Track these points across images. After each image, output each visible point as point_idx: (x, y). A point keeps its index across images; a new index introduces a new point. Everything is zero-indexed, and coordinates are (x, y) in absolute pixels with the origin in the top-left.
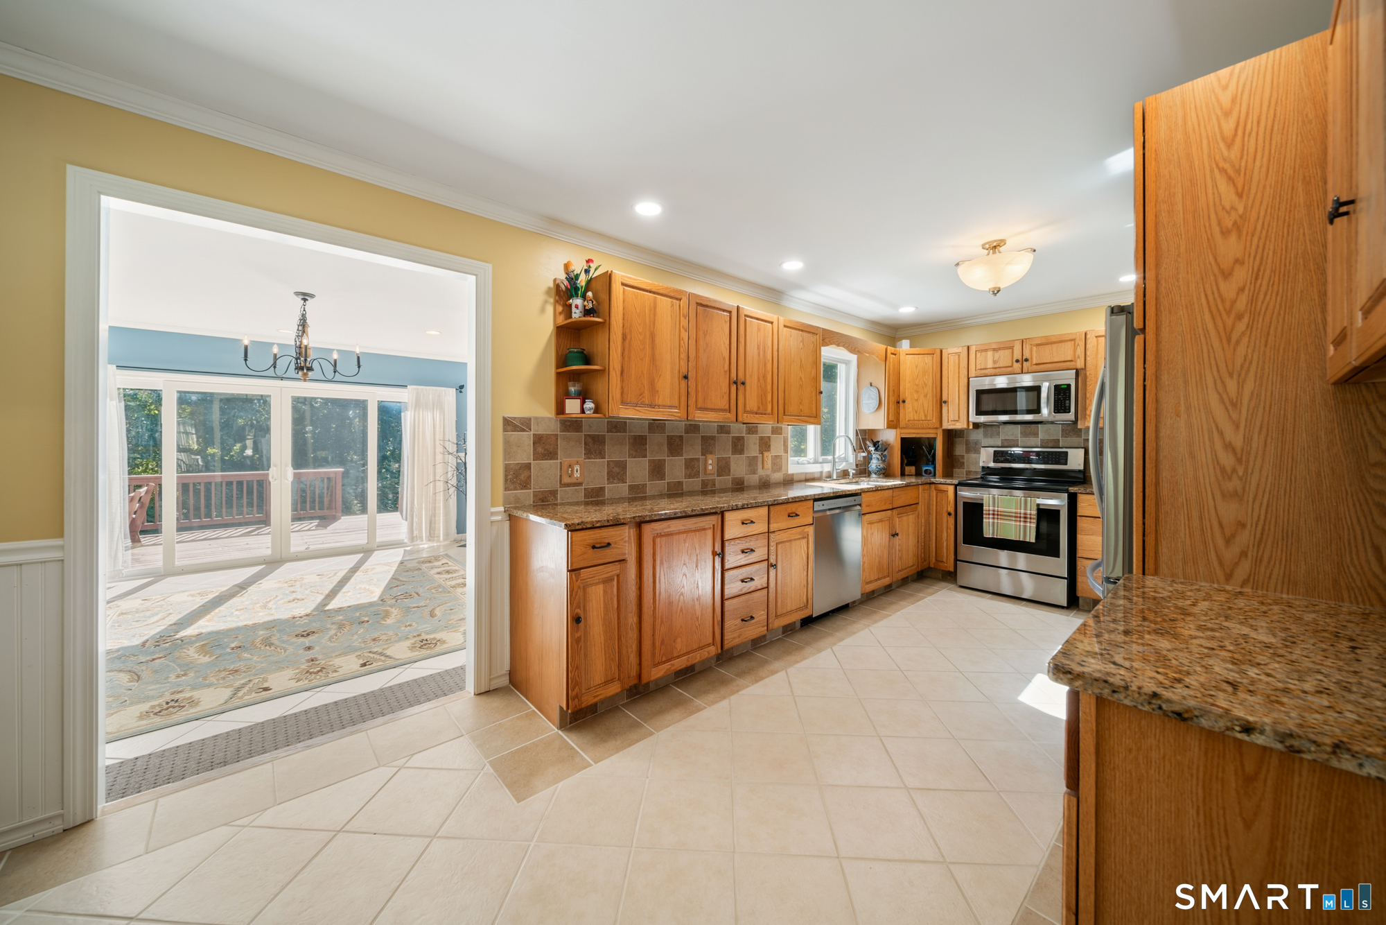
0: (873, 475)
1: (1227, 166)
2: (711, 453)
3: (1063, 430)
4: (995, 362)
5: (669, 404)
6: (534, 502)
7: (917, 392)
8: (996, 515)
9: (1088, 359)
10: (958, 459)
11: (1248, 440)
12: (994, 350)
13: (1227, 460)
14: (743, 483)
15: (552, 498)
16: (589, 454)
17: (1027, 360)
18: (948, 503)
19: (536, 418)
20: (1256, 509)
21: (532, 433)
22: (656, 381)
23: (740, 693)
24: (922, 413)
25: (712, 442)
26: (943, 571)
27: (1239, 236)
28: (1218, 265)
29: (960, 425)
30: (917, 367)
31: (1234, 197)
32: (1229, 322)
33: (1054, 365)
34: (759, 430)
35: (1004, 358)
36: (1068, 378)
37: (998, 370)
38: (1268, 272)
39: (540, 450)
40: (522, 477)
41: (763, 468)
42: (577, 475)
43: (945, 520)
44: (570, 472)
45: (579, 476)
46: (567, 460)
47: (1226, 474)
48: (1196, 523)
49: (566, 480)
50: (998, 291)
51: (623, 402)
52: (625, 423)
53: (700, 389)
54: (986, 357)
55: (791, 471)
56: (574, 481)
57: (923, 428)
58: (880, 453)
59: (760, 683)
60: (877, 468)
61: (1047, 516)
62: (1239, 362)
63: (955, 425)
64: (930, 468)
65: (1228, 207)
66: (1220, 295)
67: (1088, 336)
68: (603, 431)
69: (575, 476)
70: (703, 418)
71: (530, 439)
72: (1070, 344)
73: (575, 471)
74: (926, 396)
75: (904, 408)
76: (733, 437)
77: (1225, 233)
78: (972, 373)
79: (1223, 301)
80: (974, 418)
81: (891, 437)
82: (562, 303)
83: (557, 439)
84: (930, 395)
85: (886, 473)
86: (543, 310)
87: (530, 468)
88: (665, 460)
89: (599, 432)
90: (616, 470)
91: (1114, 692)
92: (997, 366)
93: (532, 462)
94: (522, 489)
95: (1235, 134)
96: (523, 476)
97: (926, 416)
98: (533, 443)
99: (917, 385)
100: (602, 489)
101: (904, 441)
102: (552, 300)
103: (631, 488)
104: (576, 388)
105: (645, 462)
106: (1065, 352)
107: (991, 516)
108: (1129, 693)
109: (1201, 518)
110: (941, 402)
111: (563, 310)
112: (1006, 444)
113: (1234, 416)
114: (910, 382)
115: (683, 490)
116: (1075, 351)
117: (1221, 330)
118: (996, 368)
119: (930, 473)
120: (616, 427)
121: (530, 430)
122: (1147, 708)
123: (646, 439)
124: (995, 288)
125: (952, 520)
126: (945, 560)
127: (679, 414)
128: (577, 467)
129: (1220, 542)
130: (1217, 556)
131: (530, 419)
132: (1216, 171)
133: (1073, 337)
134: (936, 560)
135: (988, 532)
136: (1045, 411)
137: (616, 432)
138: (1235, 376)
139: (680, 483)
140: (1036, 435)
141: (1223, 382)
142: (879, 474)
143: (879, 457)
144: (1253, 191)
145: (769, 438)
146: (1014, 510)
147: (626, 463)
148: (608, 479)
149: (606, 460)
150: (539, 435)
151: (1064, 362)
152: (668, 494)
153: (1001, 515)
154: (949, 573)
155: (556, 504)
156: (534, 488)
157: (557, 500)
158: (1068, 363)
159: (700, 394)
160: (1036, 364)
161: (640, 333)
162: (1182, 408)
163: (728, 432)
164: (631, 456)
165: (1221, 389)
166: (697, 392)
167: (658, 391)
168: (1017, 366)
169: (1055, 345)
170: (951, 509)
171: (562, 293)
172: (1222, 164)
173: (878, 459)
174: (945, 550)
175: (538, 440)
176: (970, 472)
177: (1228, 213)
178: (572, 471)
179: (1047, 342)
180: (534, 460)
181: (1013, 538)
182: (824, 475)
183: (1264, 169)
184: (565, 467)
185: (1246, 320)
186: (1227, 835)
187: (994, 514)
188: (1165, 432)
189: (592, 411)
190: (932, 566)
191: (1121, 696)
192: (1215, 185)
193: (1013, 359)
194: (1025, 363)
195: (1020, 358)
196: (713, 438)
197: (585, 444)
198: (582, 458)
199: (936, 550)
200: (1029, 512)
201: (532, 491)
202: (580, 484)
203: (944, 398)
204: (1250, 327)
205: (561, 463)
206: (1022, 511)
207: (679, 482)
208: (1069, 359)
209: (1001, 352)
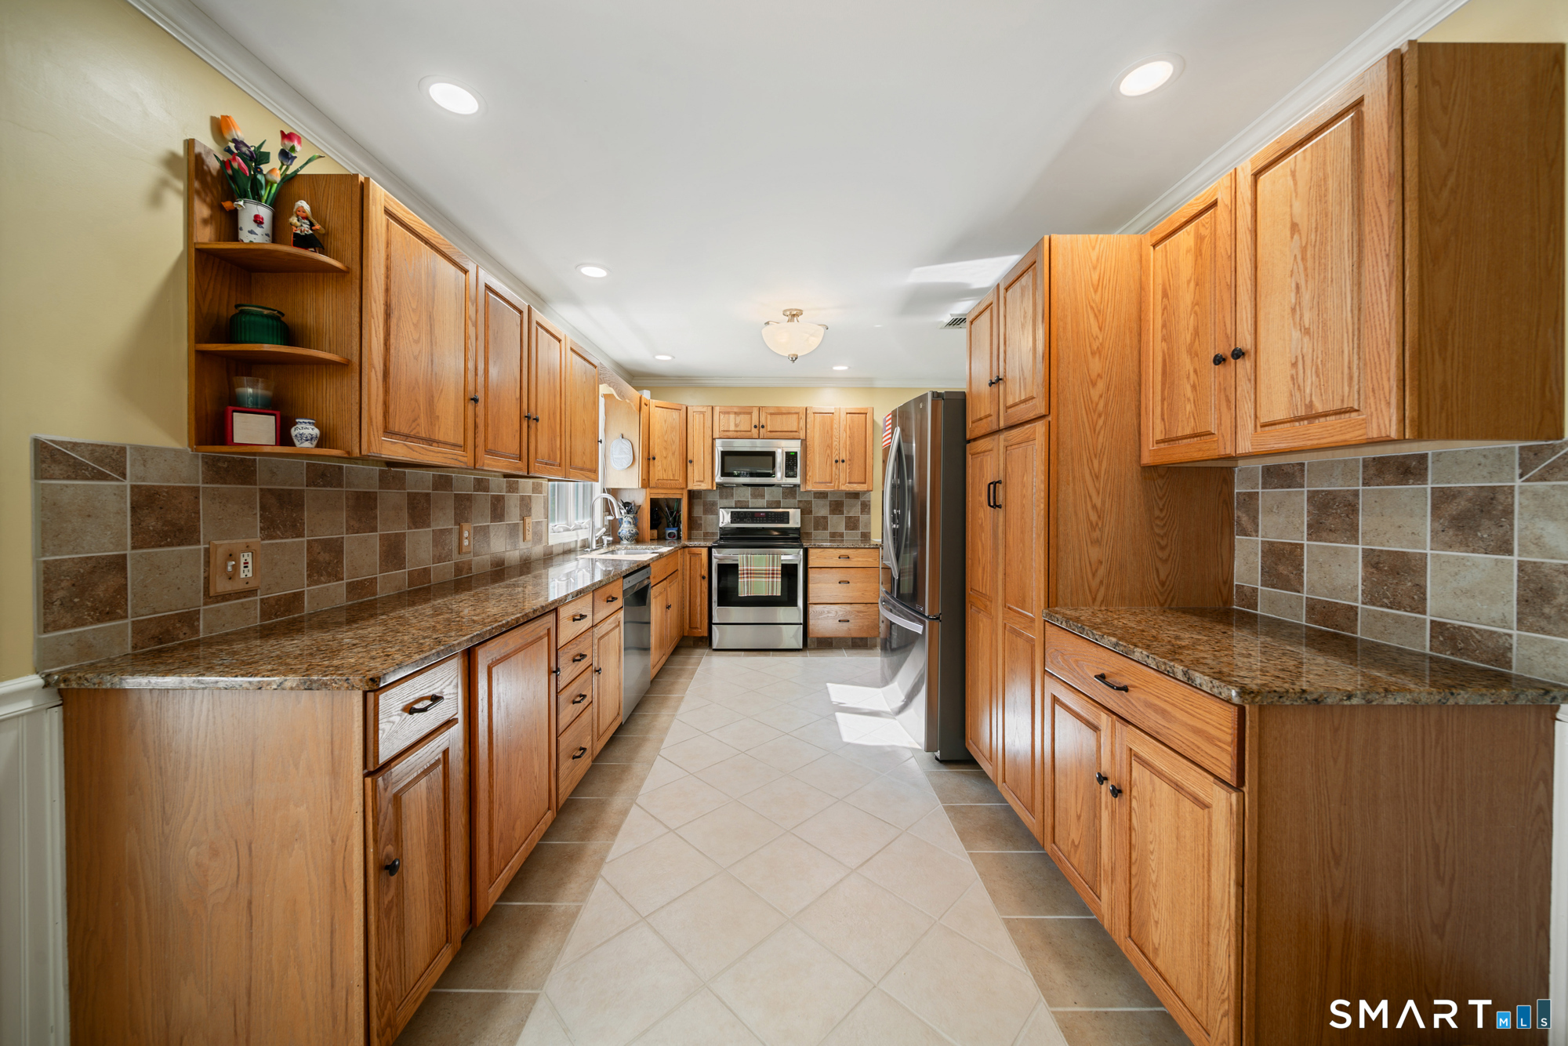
0: (625, 542)
1: (1094, 305)
2: (467, 521)
3: (783, 492)
4: (736, 425)
5: (452, 441)
6: (134, 647)
7: (666, 449)
8: (750, 573)
9: (808, 431)
10: (696, 521)
11: (1103, 503)
12: (736, 413)
13: (1094, 517)
14: (503, 564)
15: (185, 629)
16: (270, 528)
17: (763, 427)
18: (701, 566)
19: (139, 449)
20: (1107, 551)
21: (128, 483)
22: (436, 400)
23: (607, 860)
24: (670, 473)
25: (468, 504)
26: (694, 637)
27: (1100, 358)
28: (1089, 376)
29: (704, 486)
30: (665, 421)
31: (1097, 329)
32: (1095, 418)
33: (784, 433)
34: (520, 488)
35: (744, 423)
36: (794, 446)
37: (739, 433)
38: (1113, 387)
39: (151, 523)
40: (100, 591)
41: (524, 540)
42: (246, 573)
43: (698, 584)
44: (230, 569)
45: (250, 575)
46: (223, 544)
47: (1093, 527)
48: (1077, 564)
49: (221, 586)
50: (796, 358)
51: (387, 431)
52: (341, 468)
53: (490, 422)
54: (729, 419)
55: (551, 543)
56: (238, 586)
57: (671, 489)
58: (632, 516)
59: (620, 834)
60: (630, 533)
61: (789, 571)
62: (1099, 447)
63: (700, 485)
64: (674, 531)
65: (1095, 336)
66: (1091, 398)
67: (808, 412)
68: (299, 483)
69: (243, 576)
70: (493, 466)
71: (123, 497)
72: (795, 416)
73: (242, 565)
74: (673, 454)
75: (654, 465)
76: (493, 496)
77: (1093, 354)
78: (716, 435)
79: (1092, 402)
80: (718, 479)
81: (641, 498)
82: (208, 199)
83: (197, 498)
84: (677, 453)
85: (637, 539)
86: (156, 199)
87: (124, 568)
88: (404, 534)
89: (291, 485)
90: (324, 557)
91: (1280, 697)
92: (738, 429)
93: (129, 552)
94: (99, 621)
95: (1098, 285)
96: (102, 588)
97: (673, 475)
98: (133, 508)
99: (666, 441)
100: (298, 597)
101: (654, 503)
102: (180, 185)
103: (352, 588)
104: (260, 392)
105: (374, 539)
106: (791, 423)
107: (745, 576)
108: (1289, 695)
109: (1080, 560)
110: (687, 462)
111: (211, 217)
112: (739, 505)
113: (1097, 485)
114: (659, 438)
115: (430, 582)
116: (799, 423)
117: (1091, 423)
118: (737, 431)
119: (674, 536)
120: (323, 475)
121: (124, 476)
122: (1299, 702)
123: (376, 499)
124: (794, 355)
125: (705, 583)
126: (699, 626)
127: (466, 459)
128: (247, 557)
129: (1090, 576)
130: (1089, 586)
131: (122, 450)
132: (1089, 307)
133: (798, 411)
134: (690, 627)
135: (743, 592)
136: (779, 474)
137: (324, 486)
138: (1098, 457)
139: (427, 571)
140: (762, 496)
141: (1091, 461)
142: (632, 540)
143: (631, 520)
144: (1107, 329)
145: (530, 497)
146: (764, 568)
147: (342, 543)
148: (309, 576)
149: (305, 539)
150: (149, 488)
151: (791, 432)
152: (409, 592)
153: (753, 573)
154: (702, 638)
155: (197, 644)
156: (136, 614)
157: (197, 632)
158: (794, 433)
159: (490, 429)
160: (770, 432)
161: (413, 310)
162: (1071, 479)
163: (487, 489)
164: (351, 530)
165: (1090, 465)
166: (486, 426)
167: (438, 417)
168: (755, 431)
169: (784, 416)
170: (705, 572)
171: (209, 179)
172: (1092, 303)
173: (630, 522)
174: (699, 616)
175: (145, 500)
176: (707, 533)
177: (1095, 340)
178: (236, 568)
179: (778, 413)
180: (134, 548)
181: (764, 594)
182: (579, 545)
183: (1112, 315)
184: (218, 557)
185: (1103, 418)
186: (1326, 774)
187: (747, 574)
188: (1062, 496)
189: (315, 443)
190: (686, 634)
191: (1284, 699)
192: (1088, 318)
193: (751, 424)
194: (761, 429)
195: (757, 424)
196: (469, 498)
197: (263, 508)
198: (256, 540)
199: (690, 617)
200: (775, 568)
201: (129, 621)
202: (252, 592)
203: (689, 458)
204: (1105, 423)
205: (207, 551)
206: (771, 568)
207: (425, 568)
208: (795, 430)
209: (742, 416)
